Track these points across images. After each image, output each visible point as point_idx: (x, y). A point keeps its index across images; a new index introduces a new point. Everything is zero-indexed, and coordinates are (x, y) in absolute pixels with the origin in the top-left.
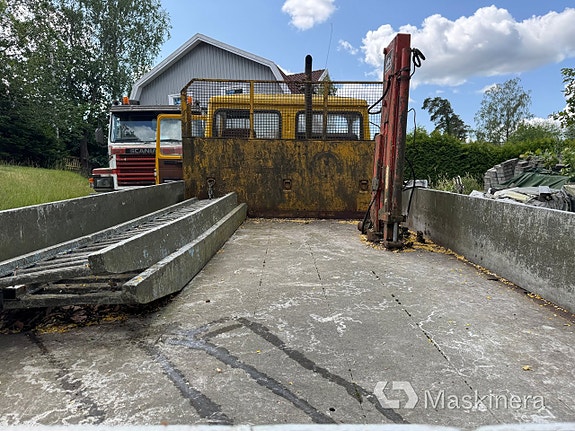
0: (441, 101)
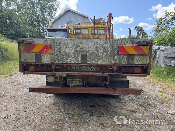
0: (140, 27)
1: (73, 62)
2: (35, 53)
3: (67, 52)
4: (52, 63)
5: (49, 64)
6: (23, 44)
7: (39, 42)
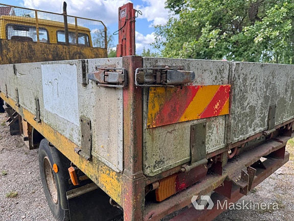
1: (258, 130)
2: (189, 124)
3: (253, 103)
4: (227, 146)
5: (220, 152)
6: (160, 91)
7: (206, 75)
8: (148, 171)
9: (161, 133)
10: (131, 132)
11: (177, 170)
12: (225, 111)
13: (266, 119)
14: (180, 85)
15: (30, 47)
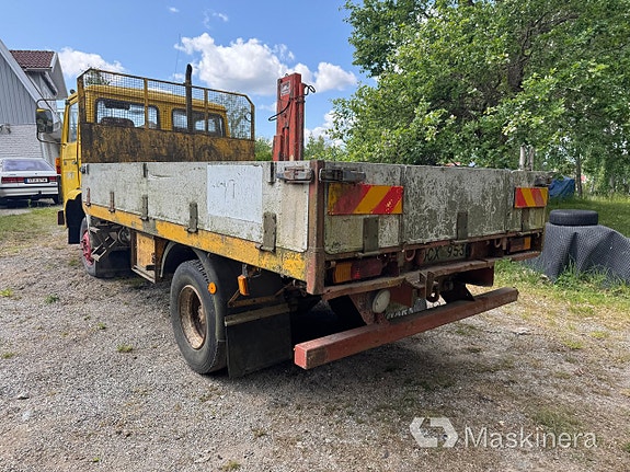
1: (442, 237)
2: (362, 217)
3: (433, 207)
4: (402, 245)
5: (395, 250)
6: (338, 186)
7: (377, 176)
8: (327, 249)
9: (339, 220)
10: (315, 216)
11: (351, 256)
12: (398, 209)
13: (455, 227)
14: (354, 183)
15: (133, 135)
